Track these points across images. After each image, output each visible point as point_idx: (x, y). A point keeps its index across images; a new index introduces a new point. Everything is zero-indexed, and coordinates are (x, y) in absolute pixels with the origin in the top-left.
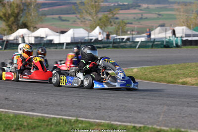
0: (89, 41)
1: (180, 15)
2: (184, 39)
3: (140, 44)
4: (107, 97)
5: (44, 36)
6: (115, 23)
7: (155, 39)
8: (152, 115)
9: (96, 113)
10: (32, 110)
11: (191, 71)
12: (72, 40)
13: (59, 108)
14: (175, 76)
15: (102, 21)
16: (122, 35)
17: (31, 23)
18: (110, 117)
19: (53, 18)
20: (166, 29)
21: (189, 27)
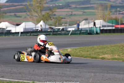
0: (36, 31)
1: (98, 12)
2: (102, 28)
3: (72, 32)
4: (52, 68)
5: (5, 28)
6: (54, 18)
7: (81, 29)
8: (83, 79)
9: (46, 79)
10: (2, 77)
11: (107, 50)
12: (24, 30)
13: (21, 76)
14: (96, 53)
15: (45, 17)
16: (59, 26)
19: (11, 15)
20: (89, 22)
21: (104, 20)
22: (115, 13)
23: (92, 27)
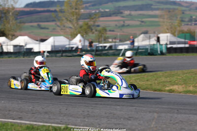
0: (70, 49)
1: (164, 22)
2: (169, 46)
3: (124, 51)
4: (94, 105)
5: (23, 44)
6: (96, 31)
7: (139, 47)
8: (142, 122)
9: (85, 121)
10: (20, 118)
11: (177, 78)
12: (52, 48)
13: (47, 116)
14: (161, 84)
15: (83, 28)
17: (10, 31)
18: (99, 124)
19: (32, 26)
20: (150, 37)
21: (173, 34)
22: (190, 23)
23: (154, 45)
